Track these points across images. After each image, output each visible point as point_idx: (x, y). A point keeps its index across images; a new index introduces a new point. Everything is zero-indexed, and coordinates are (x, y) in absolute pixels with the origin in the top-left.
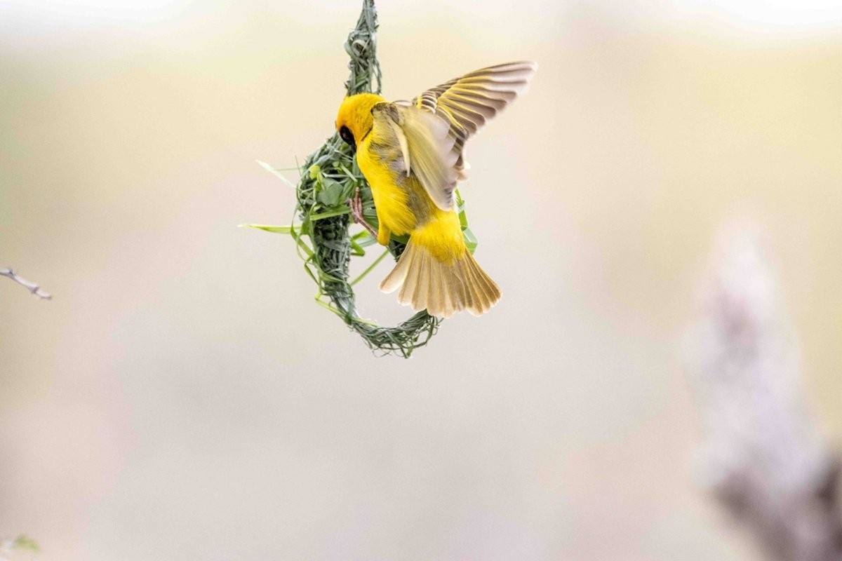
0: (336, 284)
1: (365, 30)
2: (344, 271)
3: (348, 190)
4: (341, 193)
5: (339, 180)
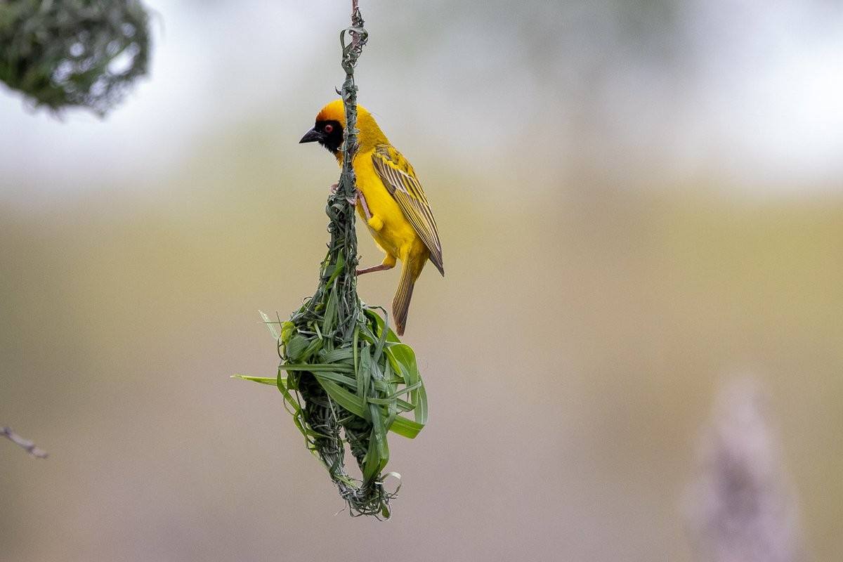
0: (324, 439)
1: (343, 195)
2: (333, 427)
3: (312, 348)
4: (305, 349)
5: (309, 336)
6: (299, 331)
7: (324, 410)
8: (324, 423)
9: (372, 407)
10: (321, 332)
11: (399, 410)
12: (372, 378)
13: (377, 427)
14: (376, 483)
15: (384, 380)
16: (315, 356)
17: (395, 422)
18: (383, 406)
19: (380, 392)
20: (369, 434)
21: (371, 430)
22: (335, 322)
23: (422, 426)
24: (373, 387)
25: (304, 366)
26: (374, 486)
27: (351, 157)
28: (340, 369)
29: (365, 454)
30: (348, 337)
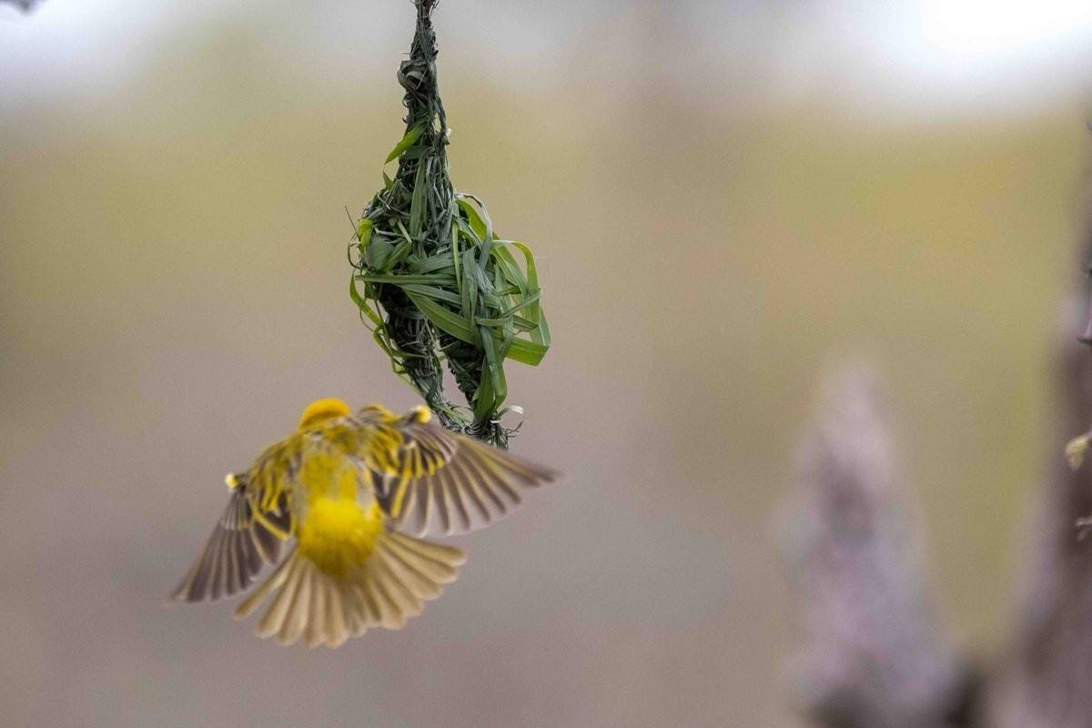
0: (415, 359)
1: (420, 58)
2: (425, 342)
3: (399, 253)
4: (389, 256)
5: (392, 238)
6: (377, 231)
7: (414, 322)
8: (414, 339)
9: (483, 330)
10: (409, 233)
11: (516, 331)
12: (480, 291)
13: (490, 354)
14: (493, 422)
15: (495, 292)
16: (403, 264)
17: (512, 346)
18: (495, 328)
19: (492, 310)
20: (481, 362)
21: (483, 358)
22: (425, 219)
23: (547, 348)
24: (482, 304)
25: (389, 278)
26: (489, 426)
27: (427, 11)
28: (436, 281)
29: (475, 388)
30: (444, 239)
